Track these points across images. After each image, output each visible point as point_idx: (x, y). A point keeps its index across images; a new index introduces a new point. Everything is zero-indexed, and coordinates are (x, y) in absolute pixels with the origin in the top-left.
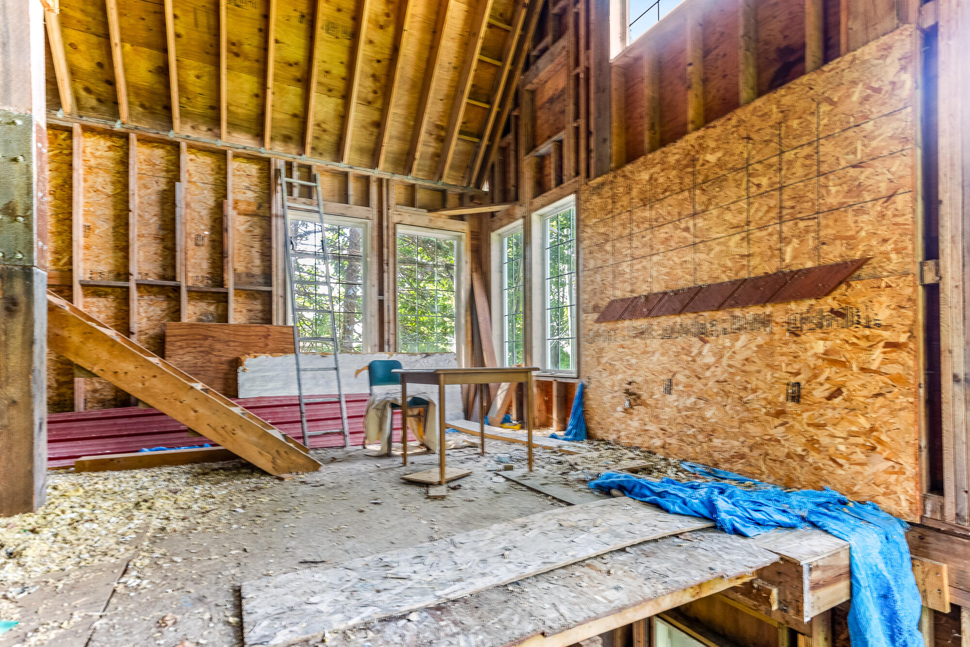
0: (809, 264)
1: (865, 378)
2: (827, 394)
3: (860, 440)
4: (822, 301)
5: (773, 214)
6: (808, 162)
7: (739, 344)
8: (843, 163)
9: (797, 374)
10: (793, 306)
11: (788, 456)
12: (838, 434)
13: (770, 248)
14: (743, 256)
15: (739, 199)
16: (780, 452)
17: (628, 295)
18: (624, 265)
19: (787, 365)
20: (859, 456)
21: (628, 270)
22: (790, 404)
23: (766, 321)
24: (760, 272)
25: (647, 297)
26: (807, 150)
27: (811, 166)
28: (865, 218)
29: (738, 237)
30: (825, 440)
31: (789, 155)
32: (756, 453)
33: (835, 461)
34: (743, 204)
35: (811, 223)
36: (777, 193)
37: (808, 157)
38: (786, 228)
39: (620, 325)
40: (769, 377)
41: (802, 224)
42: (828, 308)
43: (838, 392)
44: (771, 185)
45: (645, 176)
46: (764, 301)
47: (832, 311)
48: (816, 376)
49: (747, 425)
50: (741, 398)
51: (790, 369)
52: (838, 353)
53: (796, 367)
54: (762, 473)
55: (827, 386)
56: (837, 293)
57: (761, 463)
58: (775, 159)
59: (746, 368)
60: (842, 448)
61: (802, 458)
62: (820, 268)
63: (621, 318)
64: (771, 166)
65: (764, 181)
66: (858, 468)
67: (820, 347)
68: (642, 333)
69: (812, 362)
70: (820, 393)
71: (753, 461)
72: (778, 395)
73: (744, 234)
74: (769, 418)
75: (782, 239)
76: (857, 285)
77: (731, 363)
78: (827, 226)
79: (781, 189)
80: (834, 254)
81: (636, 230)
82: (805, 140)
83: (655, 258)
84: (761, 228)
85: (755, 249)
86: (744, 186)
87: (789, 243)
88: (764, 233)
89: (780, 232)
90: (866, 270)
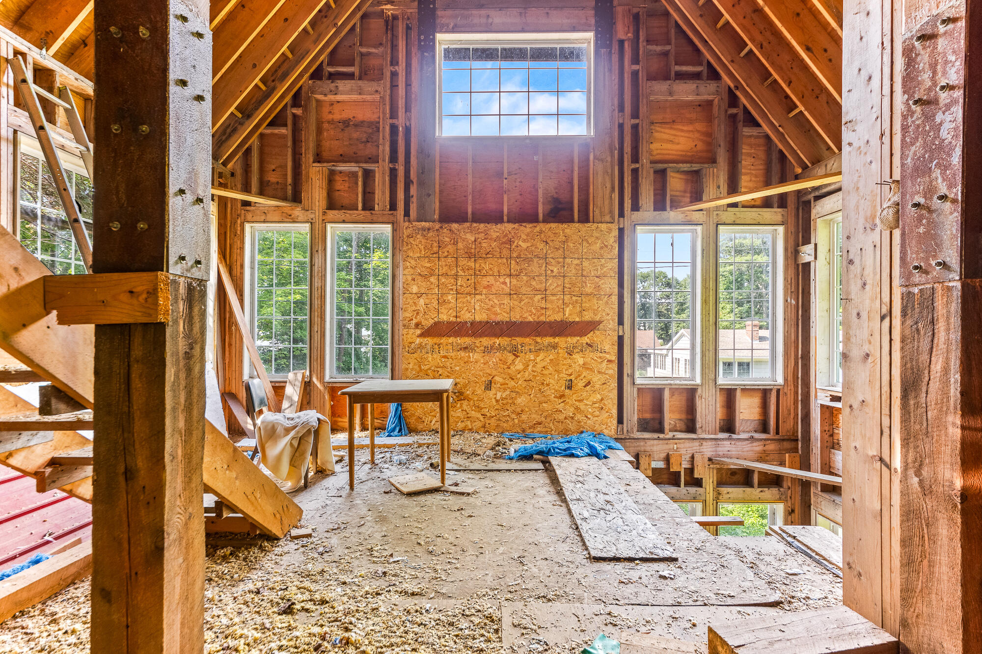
0: (577, 319)
1: (600, 376)
2: (584, 384)
3: (597, 405)
4: (583, 338)
5: (560, 289)
6: (577, 268)
7: (538, 359)
8: (593, 274)
9: (571, 375)
10: (569, 339)
11: (566, 418)
12: (588, 403)
13: (558, 306)
14: (542, 308)
15: (540, 275)
16: (561, 417)
17: (453, 319)
18: (450, 297)
19: (566, 370)
20: (597, 413)
21: (453, 301)
22: (567, 391)
23: (555, 347)
24: (552, 319)
25: (472, 324)
26: (576, 262)
27: (579, 270)
28: (601, 302)
29: (539, 297)
30: (582, 407)
31: (568, 260)
32: (548, 420)
33: (587, 417)
34: (543, 278)
35: (579, 299)
36: (562, 278)
37: (577, 265)
38: (567, 298)
39: (444, 340)
40: (556, 377)
41: (574, 298)
42: (585, 342)
43: (589, 383)
44: (559, 273)
45: (471, 238)
46: (554, 335)
47: (587, 343)
48: (579, 376)
49: (544, 405)
50: (540, 390)
51: (567, 373)
52: (589, 364)
53: (570, 371)
54: (552, 430)
55: (584, 380)
56: (589, 335)
57: (551, 425)
58: (561, 260)
59: (544, 372)
60: (590, 410)
61: (572, 418)
62: (582, 322)
63: (448, 335)
64: (559, 263)
65: (555, 270)
66: (596, 418)
67: (581, 361)
68: (466, 348)
69: (577, 368)
70: (581, 384)
71: (546, 424)
72: (561, 387)
73: (543, 296)
74: (556, 400)
75: (564, 303)
76: (597, 333)
77: (535, 369)
78: (585, 302)
79: (564, 276)
80: (588, 316)
81: (461, 273)
82: (576, 256)
83: (478, 297)
84: (553, 295)
85: (548, 306)
86: (543, 268)
87: (568, 306)
88: (554, 298)
89: (563, 300)
90: (601, 326)
